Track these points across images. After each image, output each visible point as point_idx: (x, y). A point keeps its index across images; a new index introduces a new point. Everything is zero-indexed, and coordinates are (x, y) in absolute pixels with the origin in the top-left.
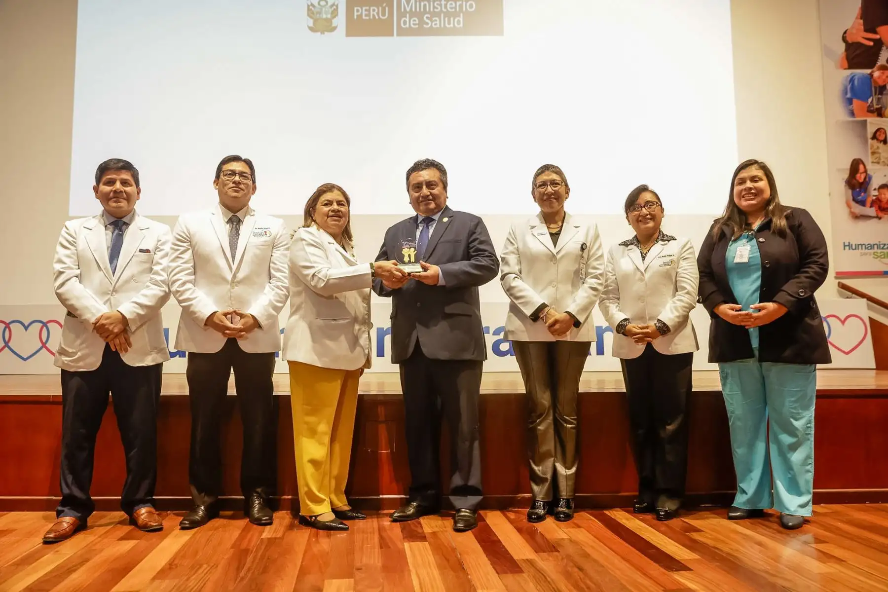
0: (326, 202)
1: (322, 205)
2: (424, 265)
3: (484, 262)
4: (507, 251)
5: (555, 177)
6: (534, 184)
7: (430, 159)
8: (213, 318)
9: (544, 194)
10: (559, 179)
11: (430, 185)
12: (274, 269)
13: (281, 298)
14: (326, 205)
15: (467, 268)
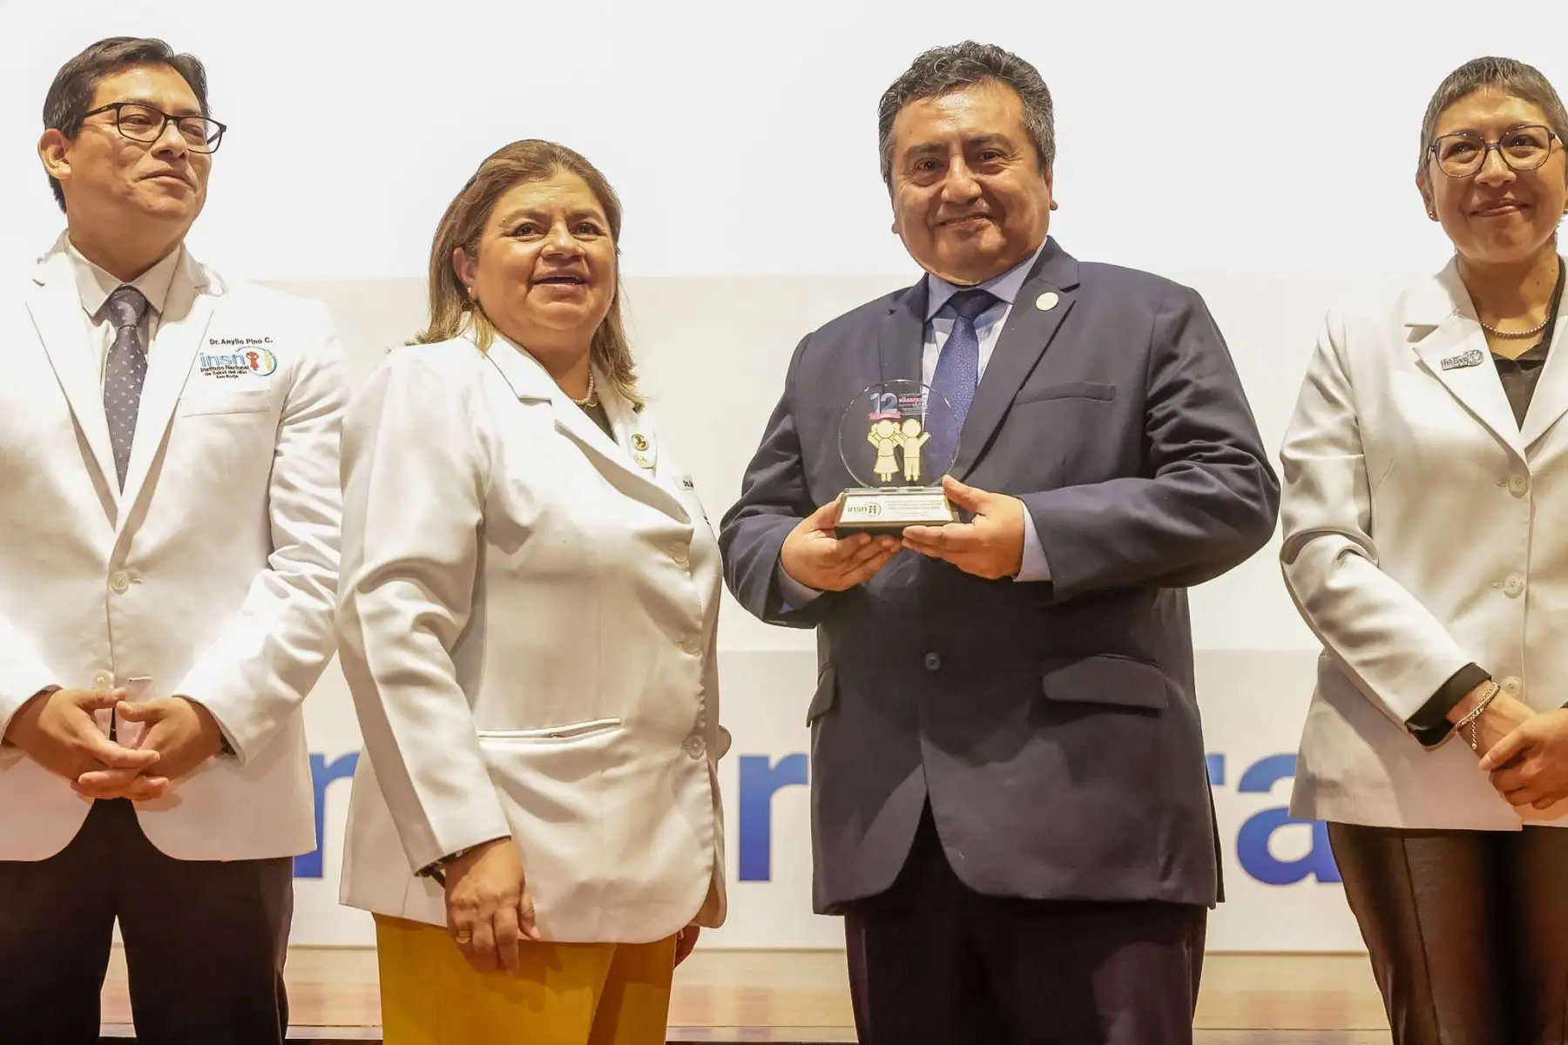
0: (524, 220)
1: (506, 235)
2: (959, 496)
3: (1215, 482)
4: (1307, 434)
5: (1519, 111)
6: (1430, 143)
7: (982, 43)
8: (39, 714)
9: (1470, 185)
10: (1541, 121)
11: (980, 153)
12: (285, 508)
13: (314, 627)
14: (522, 232)
15: (1140, 507)
